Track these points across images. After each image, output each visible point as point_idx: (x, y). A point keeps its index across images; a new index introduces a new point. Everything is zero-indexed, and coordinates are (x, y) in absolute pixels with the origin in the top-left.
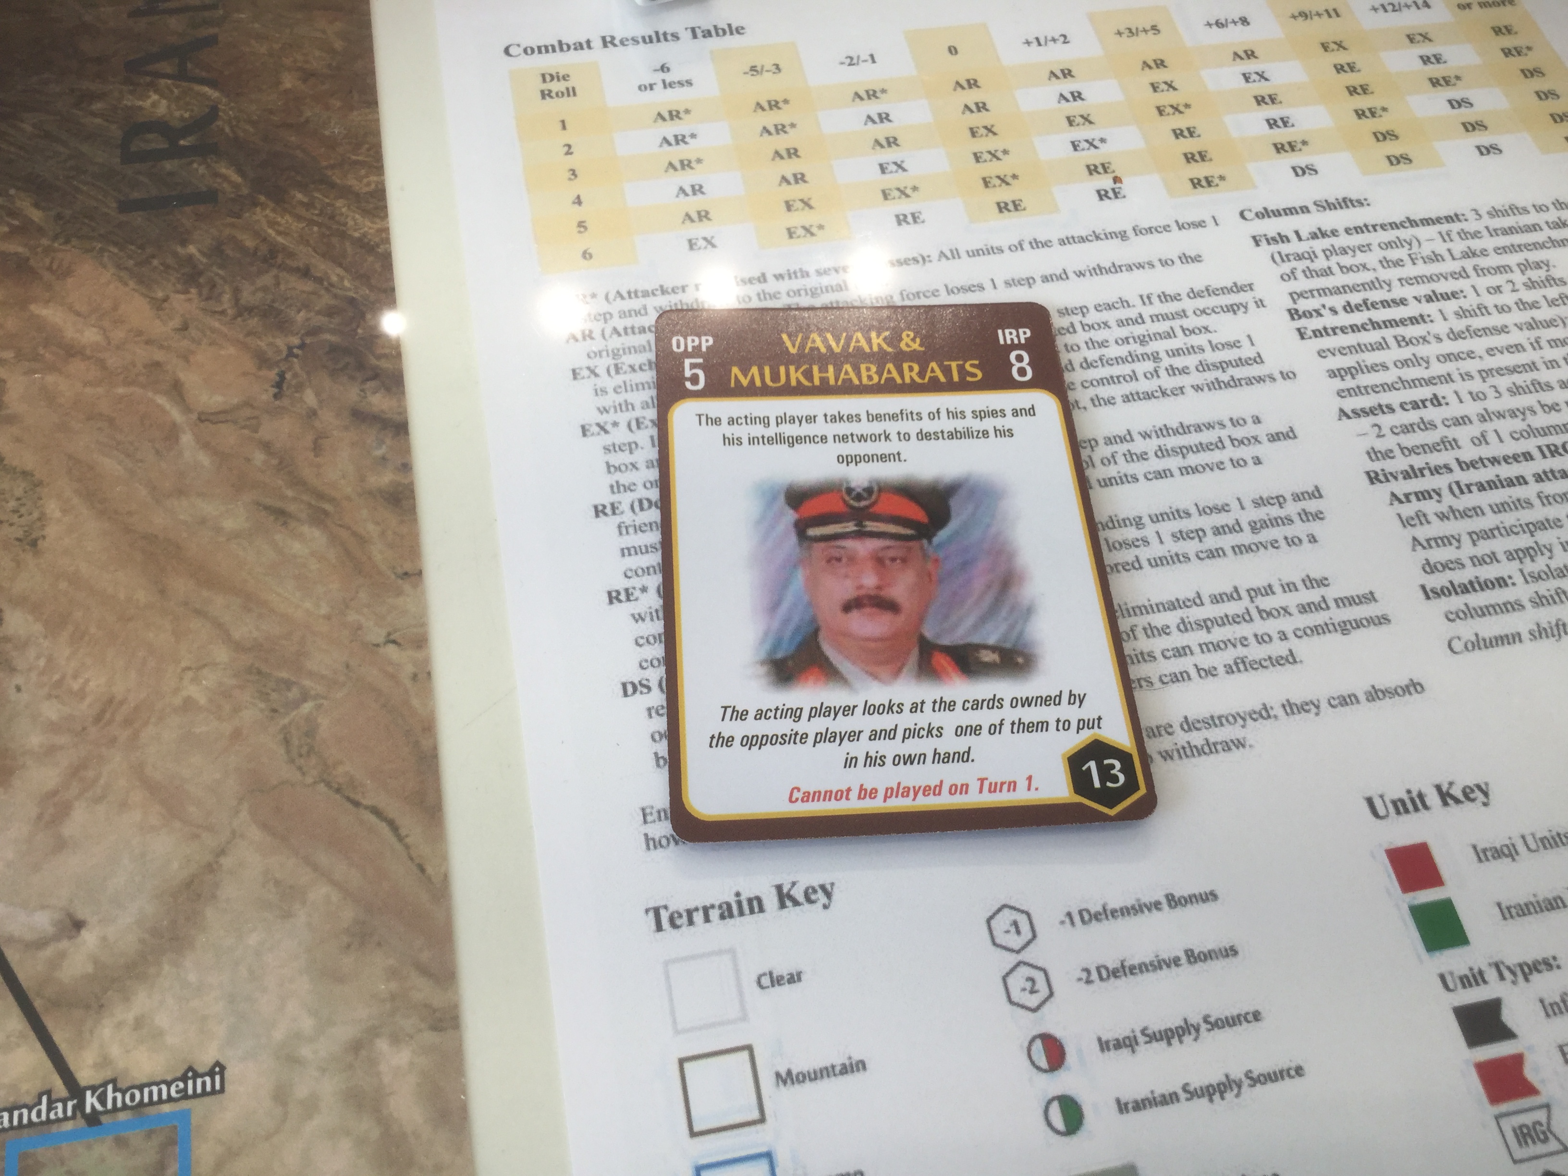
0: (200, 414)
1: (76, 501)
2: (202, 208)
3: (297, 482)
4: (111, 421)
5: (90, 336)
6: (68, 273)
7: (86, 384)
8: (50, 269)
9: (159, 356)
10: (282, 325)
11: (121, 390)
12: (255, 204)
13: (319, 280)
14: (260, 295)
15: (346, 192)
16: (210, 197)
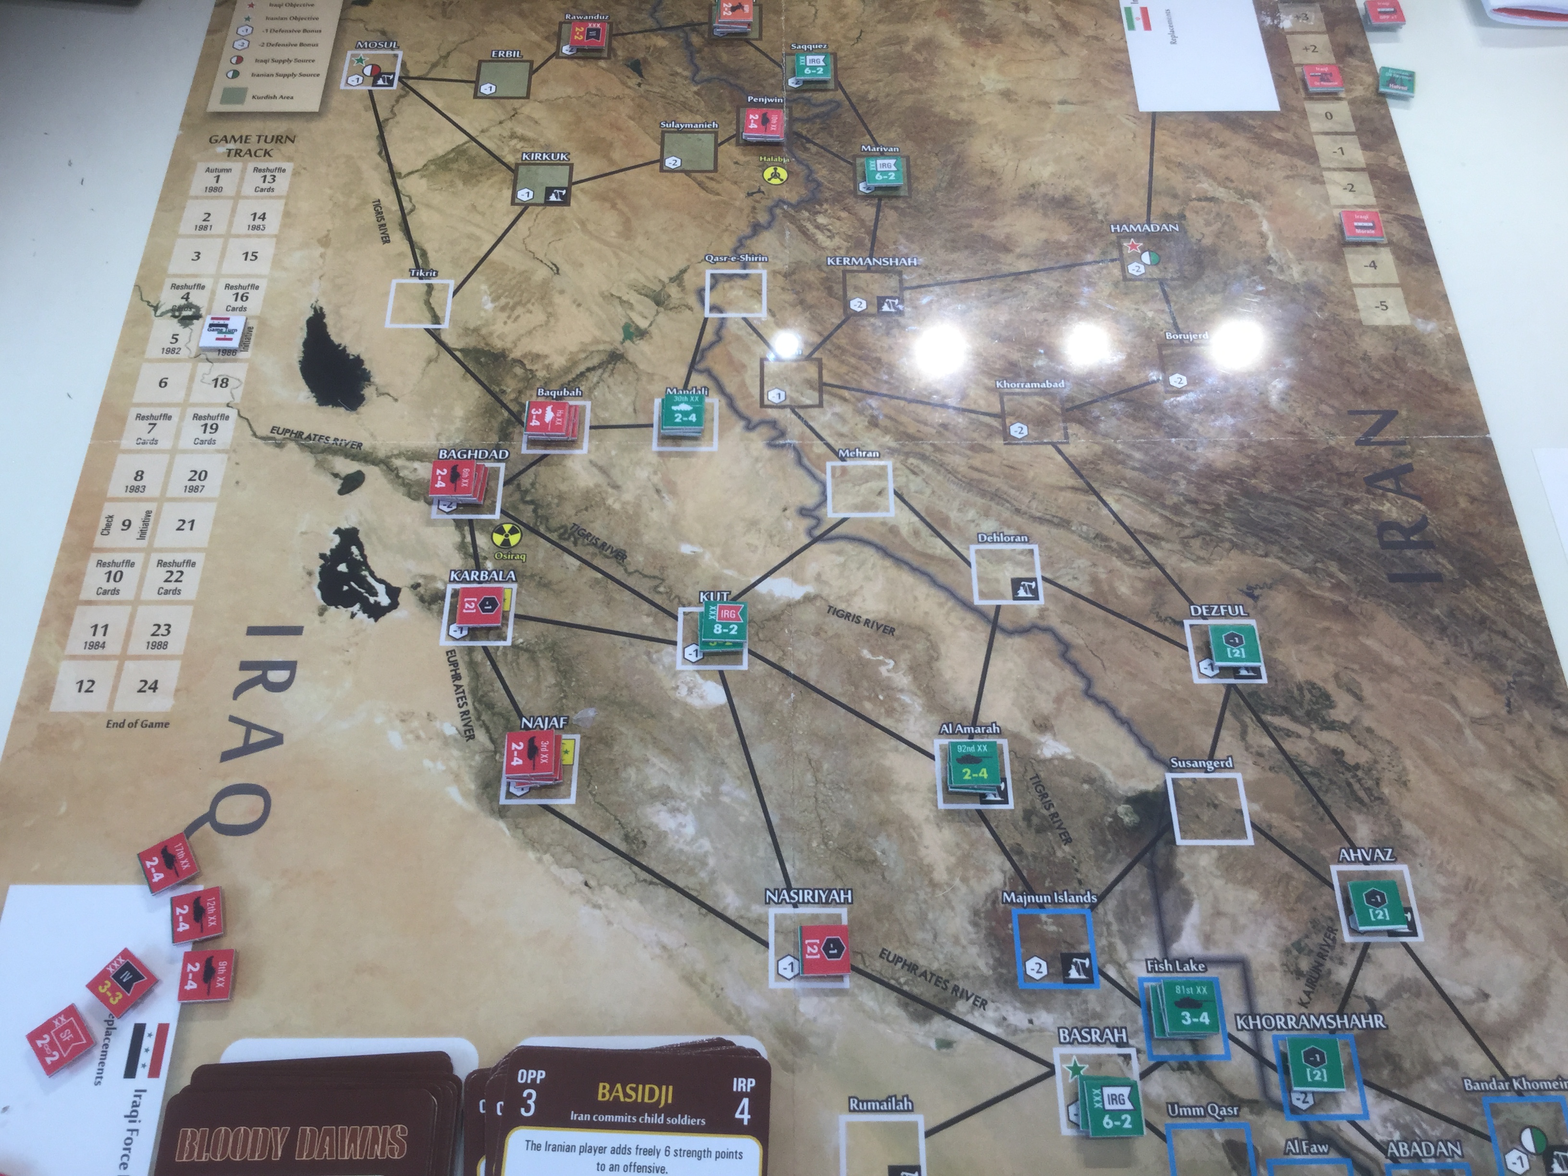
0: (1471, 718)
1: (1419, 761)
2: (1436, 584)
3: (1534, 767)
4: (1424, 715)
5: (1397, 661)
6: (1372, 618)
7: (1405, 691)
8: (1361, 613)
9: (1439, 679)
10: (1501, 668)
11: (1424, 698)
12: (1465, 586)
13: (1514, 641)
14: (1483, 646)
15: (1514, 583)
16: (1437, 577)
